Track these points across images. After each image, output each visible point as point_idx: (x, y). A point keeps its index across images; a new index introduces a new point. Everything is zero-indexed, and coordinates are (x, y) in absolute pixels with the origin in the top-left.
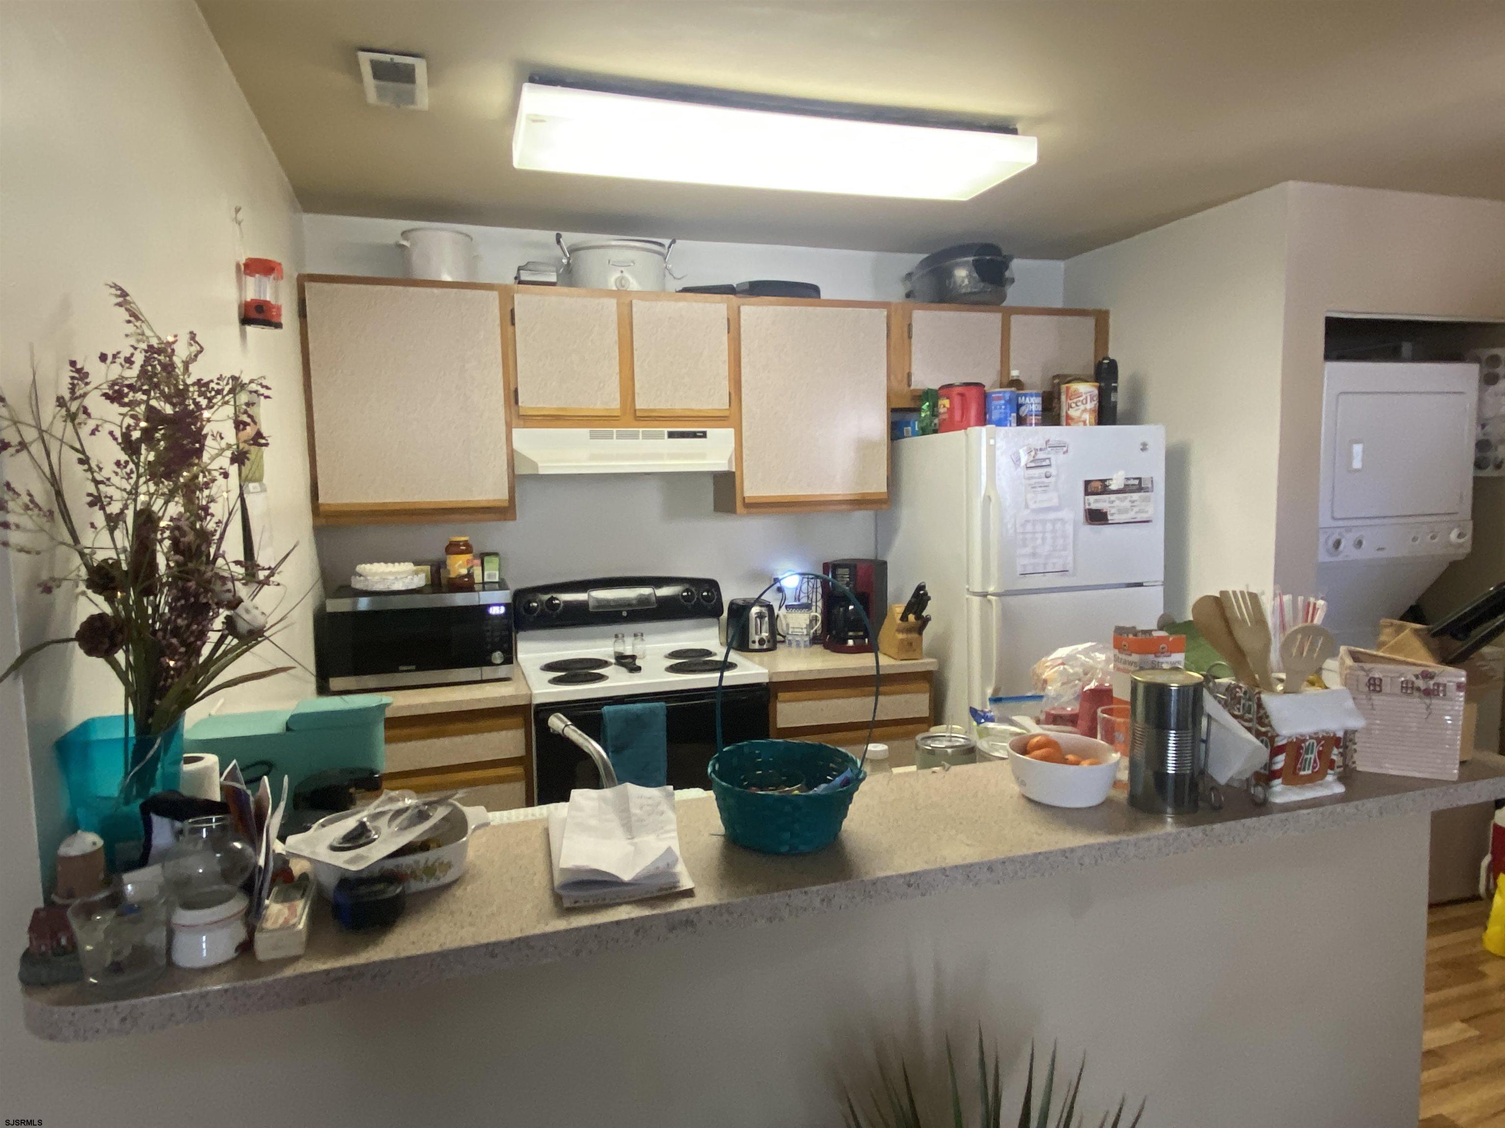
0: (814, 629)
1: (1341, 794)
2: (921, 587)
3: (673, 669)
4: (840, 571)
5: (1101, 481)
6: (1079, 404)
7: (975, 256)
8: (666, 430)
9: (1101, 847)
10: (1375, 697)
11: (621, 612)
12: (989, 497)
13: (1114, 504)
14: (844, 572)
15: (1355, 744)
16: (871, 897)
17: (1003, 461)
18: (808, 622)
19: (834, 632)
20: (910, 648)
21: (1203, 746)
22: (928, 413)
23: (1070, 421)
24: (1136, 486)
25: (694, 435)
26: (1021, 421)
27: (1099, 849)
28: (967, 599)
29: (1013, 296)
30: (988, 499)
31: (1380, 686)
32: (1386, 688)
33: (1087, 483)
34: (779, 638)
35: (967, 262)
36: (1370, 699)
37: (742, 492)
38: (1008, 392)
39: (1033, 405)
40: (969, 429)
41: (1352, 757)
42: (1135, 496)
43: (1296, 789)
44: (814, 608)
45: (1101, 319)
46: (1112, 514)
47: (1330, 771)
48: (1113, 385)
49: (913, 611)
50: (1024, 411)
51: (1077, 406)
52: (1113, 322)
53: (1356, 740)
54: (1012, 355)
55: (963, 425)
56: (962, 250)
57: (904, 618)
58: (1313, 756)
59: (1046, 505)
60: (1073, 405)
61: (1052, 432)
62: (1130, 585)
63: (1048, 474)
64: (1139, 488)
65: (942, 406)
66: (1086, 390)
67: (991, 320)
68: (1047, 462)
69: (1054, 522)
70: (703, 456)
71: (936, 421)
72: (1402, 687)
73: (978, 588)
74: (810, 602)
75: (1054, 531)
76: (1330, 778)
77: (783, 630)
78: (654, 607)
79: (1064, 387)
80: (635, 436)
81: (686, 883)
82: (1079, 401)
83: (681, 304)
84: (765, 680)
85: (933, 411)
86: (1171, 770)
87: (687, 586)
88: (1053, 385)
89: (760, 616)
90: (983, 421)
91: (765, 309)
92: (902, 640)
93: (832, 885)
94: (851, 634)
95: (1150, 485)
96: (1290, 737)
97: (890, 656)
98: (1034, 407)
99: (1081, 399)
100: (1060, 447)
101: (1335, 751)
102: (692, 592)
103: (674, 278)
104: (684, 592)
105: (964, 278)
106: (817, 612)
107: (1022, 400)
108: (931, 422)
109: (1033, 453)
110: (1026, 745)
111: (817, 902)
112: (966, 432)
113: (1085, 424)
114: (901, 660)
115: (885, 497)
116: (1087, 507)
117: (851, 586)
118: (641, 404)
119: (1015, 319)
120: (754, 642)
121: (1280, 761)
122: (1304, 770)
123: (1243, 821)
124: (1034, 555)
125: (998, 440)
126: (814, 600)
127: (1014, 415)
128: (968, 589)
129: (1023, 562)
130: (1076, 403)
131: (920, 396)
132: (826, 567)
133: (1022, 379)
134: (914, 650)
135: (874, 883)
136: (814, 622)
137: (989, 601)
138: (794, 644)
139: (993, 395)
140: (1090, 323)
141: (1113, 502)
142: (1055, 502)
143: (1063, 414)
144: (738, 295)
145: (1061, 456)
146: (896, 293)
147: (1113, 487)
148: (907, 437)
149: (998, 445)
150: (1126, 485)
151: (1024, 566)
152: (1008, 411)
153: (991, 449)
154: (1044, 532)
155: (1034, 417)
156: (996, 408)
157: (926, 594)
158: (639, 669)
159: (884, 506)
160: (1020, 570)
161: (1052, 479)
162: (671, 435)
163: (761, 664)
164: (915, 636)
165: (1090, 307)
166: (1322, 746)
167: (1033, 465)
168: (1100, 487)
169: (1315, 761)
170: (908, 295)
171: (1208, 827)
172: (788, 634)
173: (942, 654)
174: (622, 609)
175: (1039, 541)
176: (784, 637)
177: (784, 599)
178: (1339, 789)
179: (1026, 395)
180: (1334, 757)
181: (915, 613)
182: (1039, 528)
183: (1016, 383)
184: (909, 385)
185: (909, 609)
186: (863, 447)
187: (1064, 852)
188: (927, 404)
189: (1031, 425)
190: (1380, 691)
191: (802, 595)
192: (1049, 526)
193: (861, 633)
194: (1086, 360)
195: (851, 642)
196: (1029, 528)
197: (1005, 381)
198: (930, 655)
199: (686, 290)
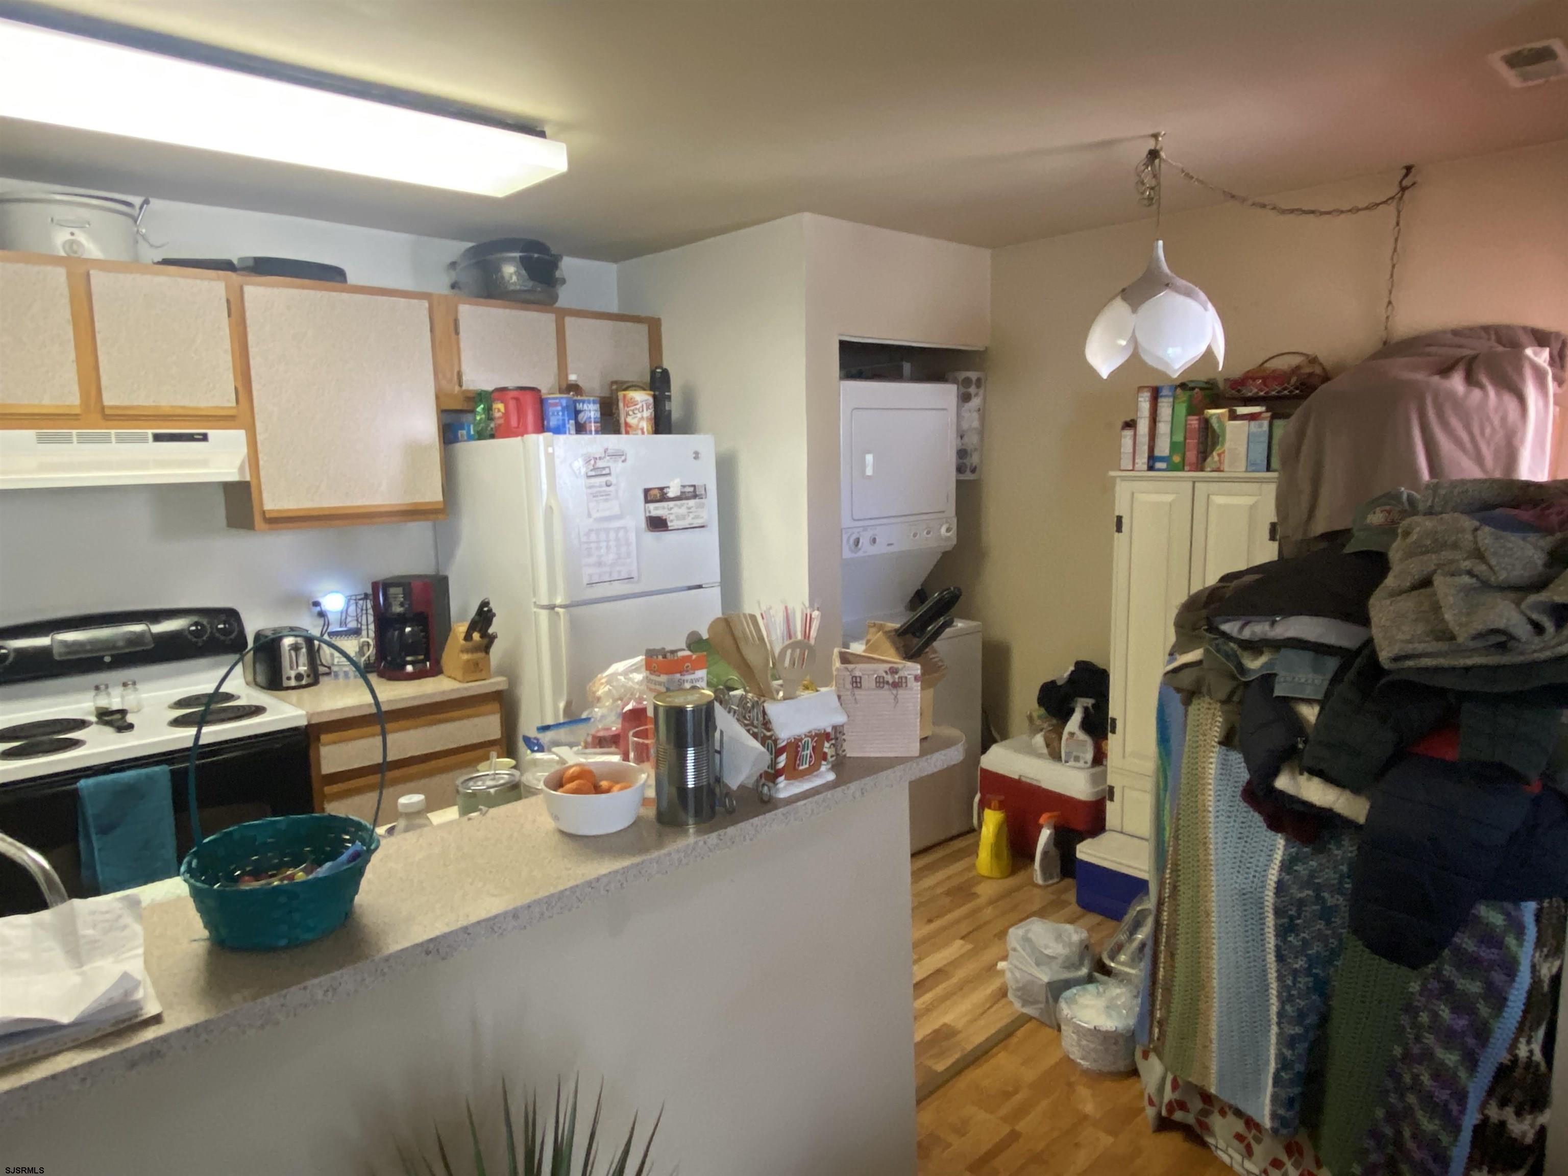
0: (367, 655)
1: (832, 781)
2: (485, 604)
3: (177, 722)
4: (392, 591)
5: (658, 488)
6: (636, 412)
7: (521, 252)
8: (150, 432)
9: (625, 870)
10: (857, 692)
11: (103, 657)
12: (551, 507)
13: (672, 511)
14: (396, 592)
15: (844, 734)
16: (384, 974)
17: (562, 471)
18: (357, 649)
19: (389, 658)
20: (476, 669)
21: (717, 756)
22: (483, 416)
23: (628, 429)
24: (692, 494)
25: (190, 438)
26: (580, 429)
27: (624, 872)
28: (535, 612)
29: (566, 297)
30: (549, 510)
31: (860, 682)
32: (864, 684)
33: (647, 491)
34: (322, 669)
35: (514, 258)
36: (854, 695)
37: (261, 504)
38: (564, 399)
39: (591, 411)
40: (526, 436)
41: (842, 746)
42: (692, 503)
43: (796, 783)
44: (364, 633)
45: (654, 327)
46: (672, 521)
47: (824, 763)
48: (667, 394)
49: (478, 629)
50: (582, 418)
51: (634, 413)
52: (665, 329)
53: (845, 732)
54: (569, 359)
55: (519, 431)
56: (508, 244)
57: (468, 637)
58: (809, 752)
59: (607, 514)
60: (631, 413)
61: (611, 441)
62: (690, 588)
63: (609, 483)
64: (695, 496)
65: (496, 411)
66: (642, 398)
67: (545, 321)
68: (607, 471)
69: (618, 529)
70: (204, 463)
71: (492, 425)
72: (876, 682)
73: (545, 601)
74: (359, 626)
75: (617, 539)
76: (823, 768)
77: (326, 661)
78: (149, 647)
79: (621, 394)
80: (106, 439)
81: (152, 1009)
82: (636, 409)
83: (162, 279)
84: (303, 722)
85: (489, 414)
86: (691, 784)
87: (195, 619)
88: (612, 390)
89: (295, 648)
90: (542, 427)
91: (276, 291)
92: (468, 661)
93: (337, 974)
94: (409, 658)
95: (703, 492)
96: (788, 739)
97: (455, 679)
98: (592, 414)
99: (638, 407)
100: (619, 455)
101: (827, 745)
102: (202, 625)
103: (152, 246)
104: (192, 625)
105: (511, 274)
106: (369, 636)
107: (579, 406)
108: (488, 426)
109: (592, 462)
110: (561, 778)
111: (320, 994)
112: (522, 440)
113: (643, 433)
114: (468, 682)
115: (441, 506)
116: (648, 514)
117: (406, 606)
118: (109, 400)
119: (569, 321)
120: (289, 678)
121: (782, 761)
122: (802, 765)
123: (751, 821)
124: (600, 564)
125: (556, 448)
126: (364, 622)
127: (572, 422)
128: (535, 603)
129: (588, 573)
130: (633, 411)
131: (474, 398)
132: (375, 586)
133: (581, 384)
134: (481, 670)
135: (387, 959)
136: (366, 648)
137: (558, 613)
138: (341, 675)
139: (550, 401)
140: (643, 329)
141: (671, 509)
142: (616, 510)
143: (622, 421)
144: (239, 272)
145: (620, 464)
146: (440, 285)
147: (671, 494)
148: (461, 441)
149: (556, 454)
150: (682, 493)
151: (591, 576)
152: (566, 418)
153: (550, 458)
154: (608, 541)
155: (593, 425)
156: (553, 414)
157: (490, 610)
158: (131, 727)
159: (440, 516)
160: (586, 580)
161: (611, 488)
162: (158, 438)
163: (299, 705)
164: (481, 655)
165: (643, 314)
166: (815, 742)
167: (593, 473)
168: (658, 495)
169: (811, 757)
170: (454, 286)
171: (722, 832)
172: (333, 664)
173: (511, 673)
174: (102, 654)
175: (603, 551)
176: (329, 668)
177: (327, 624)
178: (831, 777)
179: (584, 402)
180: (826, 750)
181: (479, 631)
182: (603, 536)
183: (574, 388)
184: (460, 385)
185: (473, 627)
186: (413, 450)
187: (589, 884)
188: (482, 406)
189: (591, 433)
190: (861, 687)
191: (349, 619)
192: (612, 535)
193: (422, 657)
194: (640, 368)
195: (409, 668)
196: (593, 537)
197: (564, 386)
198: (500, 673)
199: (167, 262)
